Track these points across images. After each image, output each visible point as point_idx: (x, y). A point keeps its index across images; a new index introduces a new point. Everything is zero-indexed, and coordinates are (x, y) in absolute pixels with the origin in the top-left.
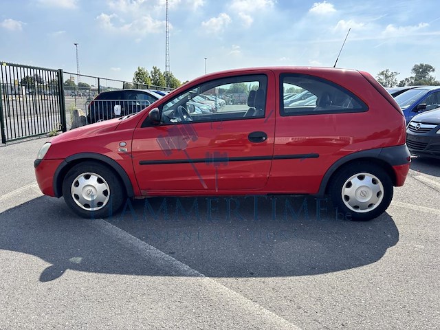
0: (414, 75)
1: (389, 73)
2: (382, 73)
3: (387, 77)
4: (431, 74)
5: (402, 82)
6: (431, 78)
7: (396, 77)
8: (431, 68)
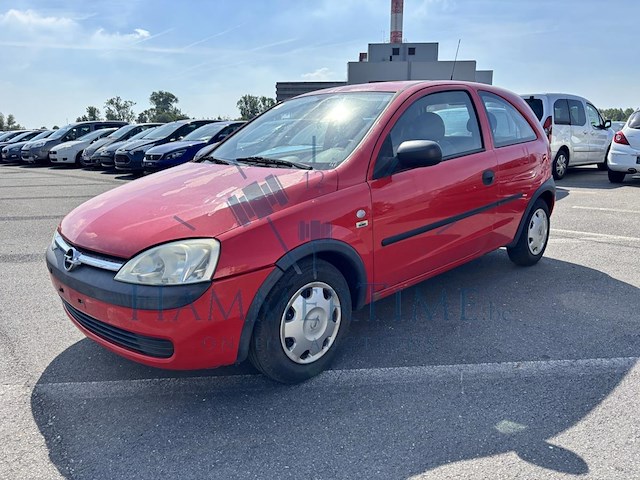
0: (154, 107)
1: (122, 103)
2: (111, 102)
3: (119, 108)
4: (174, 105)
5: (141, 115)
6: (176, 111)
7: (131, 108)
8: (174, 97)
